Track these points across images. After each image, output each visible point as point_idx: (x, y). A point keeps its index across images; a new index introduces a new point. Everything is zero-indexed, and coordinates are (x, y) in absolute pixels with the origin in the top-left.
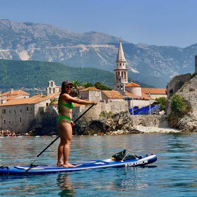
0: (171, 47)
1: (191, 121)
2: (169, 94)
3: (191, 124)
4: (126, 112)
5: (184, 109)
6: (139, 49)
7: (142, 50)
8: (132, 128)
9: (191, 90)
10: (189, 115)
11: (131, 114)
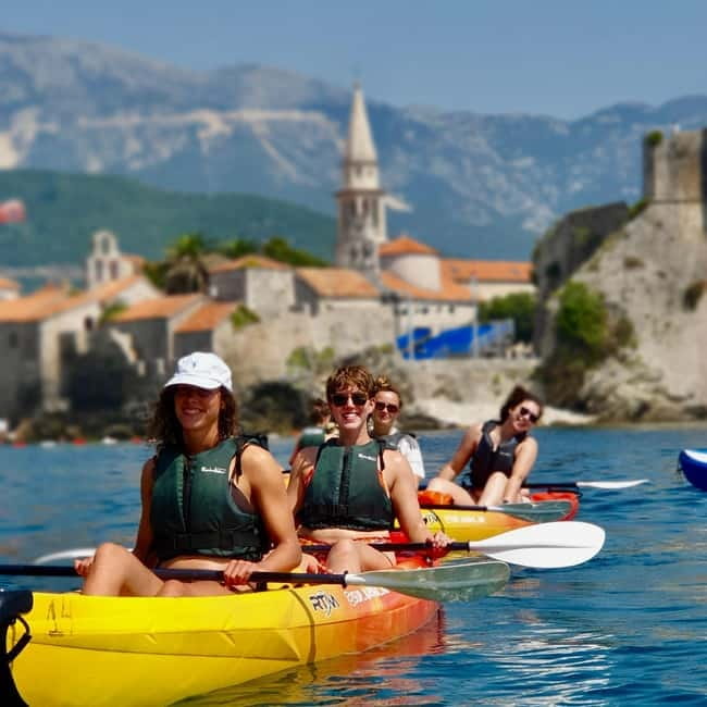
0: (527, 118)
1: (630, 382)
2: (544, 281)
3: (632, 392)
4: (387, 350)
5: (605, 334)
6: (413, 125)
7: (423, 131)
8: (409, 409)
9: (631, 264)
10: (623, 360)
11: (406, 356)
